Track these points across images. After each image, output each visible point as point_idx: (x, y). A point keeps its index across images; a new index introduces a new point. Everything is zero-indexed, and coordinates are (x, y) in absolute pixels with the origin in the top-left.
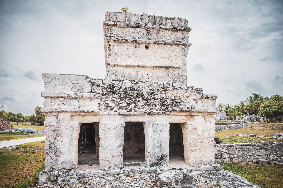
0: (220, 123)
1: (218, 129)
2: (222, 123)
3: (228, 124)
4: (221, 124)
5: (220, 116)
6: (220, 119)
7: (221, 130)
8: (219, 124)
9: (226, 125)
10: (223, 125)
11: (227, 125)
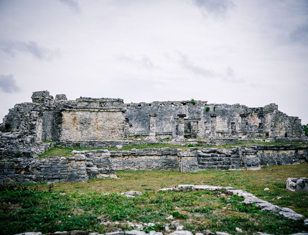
0: (276, 147)
1: (270, 160)
2: (283, 147)
3: (301, 149)
4: (279, 147)
5: (284, 129)
6: (286, 135)
7: (279, 164)
8: (273, 147)
9: (293, 151)
10: (285, 152)
11: (296, 152)
